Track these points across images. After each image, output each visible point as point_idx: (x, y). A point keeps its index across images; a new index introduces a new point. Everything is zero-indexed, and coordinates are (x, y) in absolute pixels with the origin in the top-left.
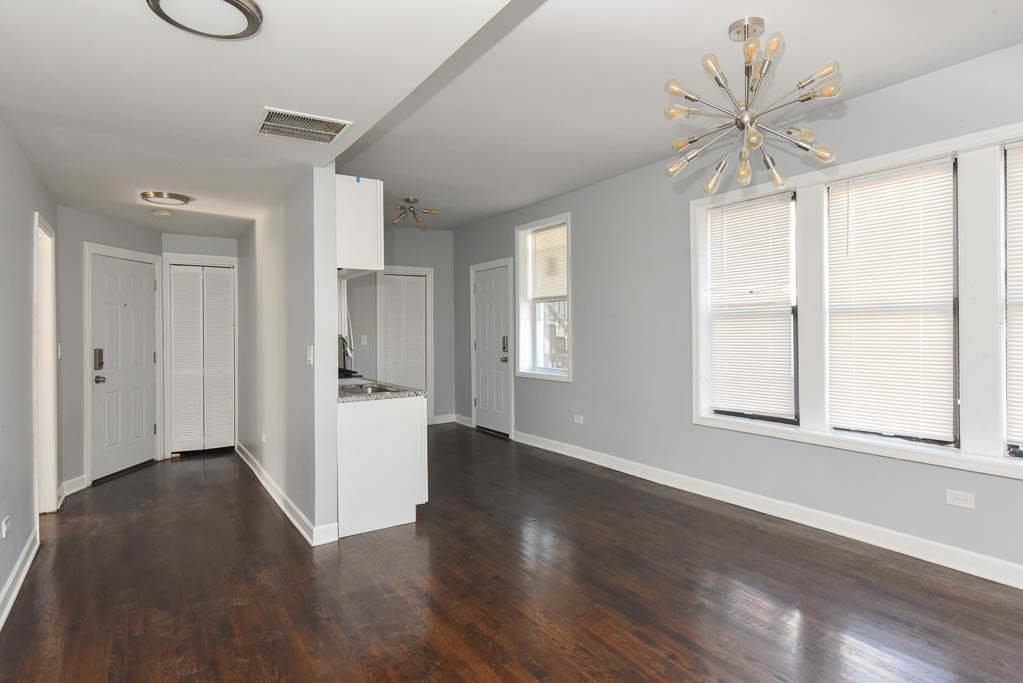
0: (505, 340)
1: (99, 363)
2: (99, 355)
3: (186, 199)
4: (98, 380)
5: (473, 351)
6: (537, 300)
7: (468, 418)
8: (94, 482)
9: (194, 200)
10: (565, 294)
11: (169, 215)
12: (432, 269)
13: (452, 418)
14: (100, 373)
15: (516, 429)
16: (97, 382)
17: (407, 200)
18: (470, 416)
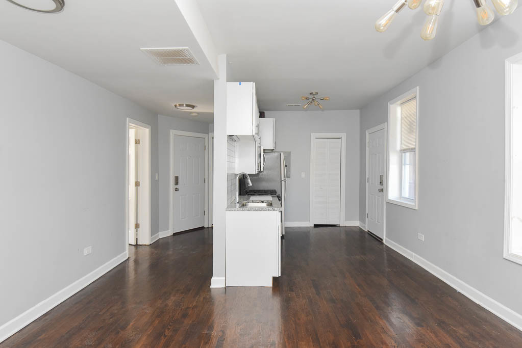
0: (382, 177)
1: (177, 183)
2: (177, 179)
3: (193, 107)
4: (177, 190)
5: (367, 184)
6: (404, 151)
7: (364, 225)
8: (174, 234)
9: (196, 107)
10: (414, 147)
11: (196, 114)
12: (345, 134)
13: (356, 223)
14: (177, 187)
15: (386, 237)
16: (176, 190)
17: (311, 94)
18: (365, 224)
